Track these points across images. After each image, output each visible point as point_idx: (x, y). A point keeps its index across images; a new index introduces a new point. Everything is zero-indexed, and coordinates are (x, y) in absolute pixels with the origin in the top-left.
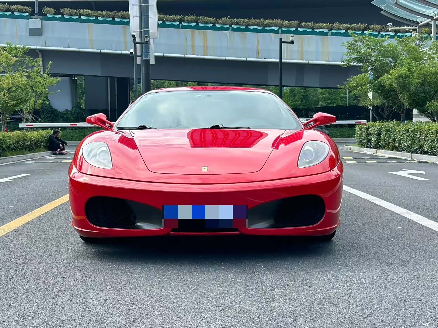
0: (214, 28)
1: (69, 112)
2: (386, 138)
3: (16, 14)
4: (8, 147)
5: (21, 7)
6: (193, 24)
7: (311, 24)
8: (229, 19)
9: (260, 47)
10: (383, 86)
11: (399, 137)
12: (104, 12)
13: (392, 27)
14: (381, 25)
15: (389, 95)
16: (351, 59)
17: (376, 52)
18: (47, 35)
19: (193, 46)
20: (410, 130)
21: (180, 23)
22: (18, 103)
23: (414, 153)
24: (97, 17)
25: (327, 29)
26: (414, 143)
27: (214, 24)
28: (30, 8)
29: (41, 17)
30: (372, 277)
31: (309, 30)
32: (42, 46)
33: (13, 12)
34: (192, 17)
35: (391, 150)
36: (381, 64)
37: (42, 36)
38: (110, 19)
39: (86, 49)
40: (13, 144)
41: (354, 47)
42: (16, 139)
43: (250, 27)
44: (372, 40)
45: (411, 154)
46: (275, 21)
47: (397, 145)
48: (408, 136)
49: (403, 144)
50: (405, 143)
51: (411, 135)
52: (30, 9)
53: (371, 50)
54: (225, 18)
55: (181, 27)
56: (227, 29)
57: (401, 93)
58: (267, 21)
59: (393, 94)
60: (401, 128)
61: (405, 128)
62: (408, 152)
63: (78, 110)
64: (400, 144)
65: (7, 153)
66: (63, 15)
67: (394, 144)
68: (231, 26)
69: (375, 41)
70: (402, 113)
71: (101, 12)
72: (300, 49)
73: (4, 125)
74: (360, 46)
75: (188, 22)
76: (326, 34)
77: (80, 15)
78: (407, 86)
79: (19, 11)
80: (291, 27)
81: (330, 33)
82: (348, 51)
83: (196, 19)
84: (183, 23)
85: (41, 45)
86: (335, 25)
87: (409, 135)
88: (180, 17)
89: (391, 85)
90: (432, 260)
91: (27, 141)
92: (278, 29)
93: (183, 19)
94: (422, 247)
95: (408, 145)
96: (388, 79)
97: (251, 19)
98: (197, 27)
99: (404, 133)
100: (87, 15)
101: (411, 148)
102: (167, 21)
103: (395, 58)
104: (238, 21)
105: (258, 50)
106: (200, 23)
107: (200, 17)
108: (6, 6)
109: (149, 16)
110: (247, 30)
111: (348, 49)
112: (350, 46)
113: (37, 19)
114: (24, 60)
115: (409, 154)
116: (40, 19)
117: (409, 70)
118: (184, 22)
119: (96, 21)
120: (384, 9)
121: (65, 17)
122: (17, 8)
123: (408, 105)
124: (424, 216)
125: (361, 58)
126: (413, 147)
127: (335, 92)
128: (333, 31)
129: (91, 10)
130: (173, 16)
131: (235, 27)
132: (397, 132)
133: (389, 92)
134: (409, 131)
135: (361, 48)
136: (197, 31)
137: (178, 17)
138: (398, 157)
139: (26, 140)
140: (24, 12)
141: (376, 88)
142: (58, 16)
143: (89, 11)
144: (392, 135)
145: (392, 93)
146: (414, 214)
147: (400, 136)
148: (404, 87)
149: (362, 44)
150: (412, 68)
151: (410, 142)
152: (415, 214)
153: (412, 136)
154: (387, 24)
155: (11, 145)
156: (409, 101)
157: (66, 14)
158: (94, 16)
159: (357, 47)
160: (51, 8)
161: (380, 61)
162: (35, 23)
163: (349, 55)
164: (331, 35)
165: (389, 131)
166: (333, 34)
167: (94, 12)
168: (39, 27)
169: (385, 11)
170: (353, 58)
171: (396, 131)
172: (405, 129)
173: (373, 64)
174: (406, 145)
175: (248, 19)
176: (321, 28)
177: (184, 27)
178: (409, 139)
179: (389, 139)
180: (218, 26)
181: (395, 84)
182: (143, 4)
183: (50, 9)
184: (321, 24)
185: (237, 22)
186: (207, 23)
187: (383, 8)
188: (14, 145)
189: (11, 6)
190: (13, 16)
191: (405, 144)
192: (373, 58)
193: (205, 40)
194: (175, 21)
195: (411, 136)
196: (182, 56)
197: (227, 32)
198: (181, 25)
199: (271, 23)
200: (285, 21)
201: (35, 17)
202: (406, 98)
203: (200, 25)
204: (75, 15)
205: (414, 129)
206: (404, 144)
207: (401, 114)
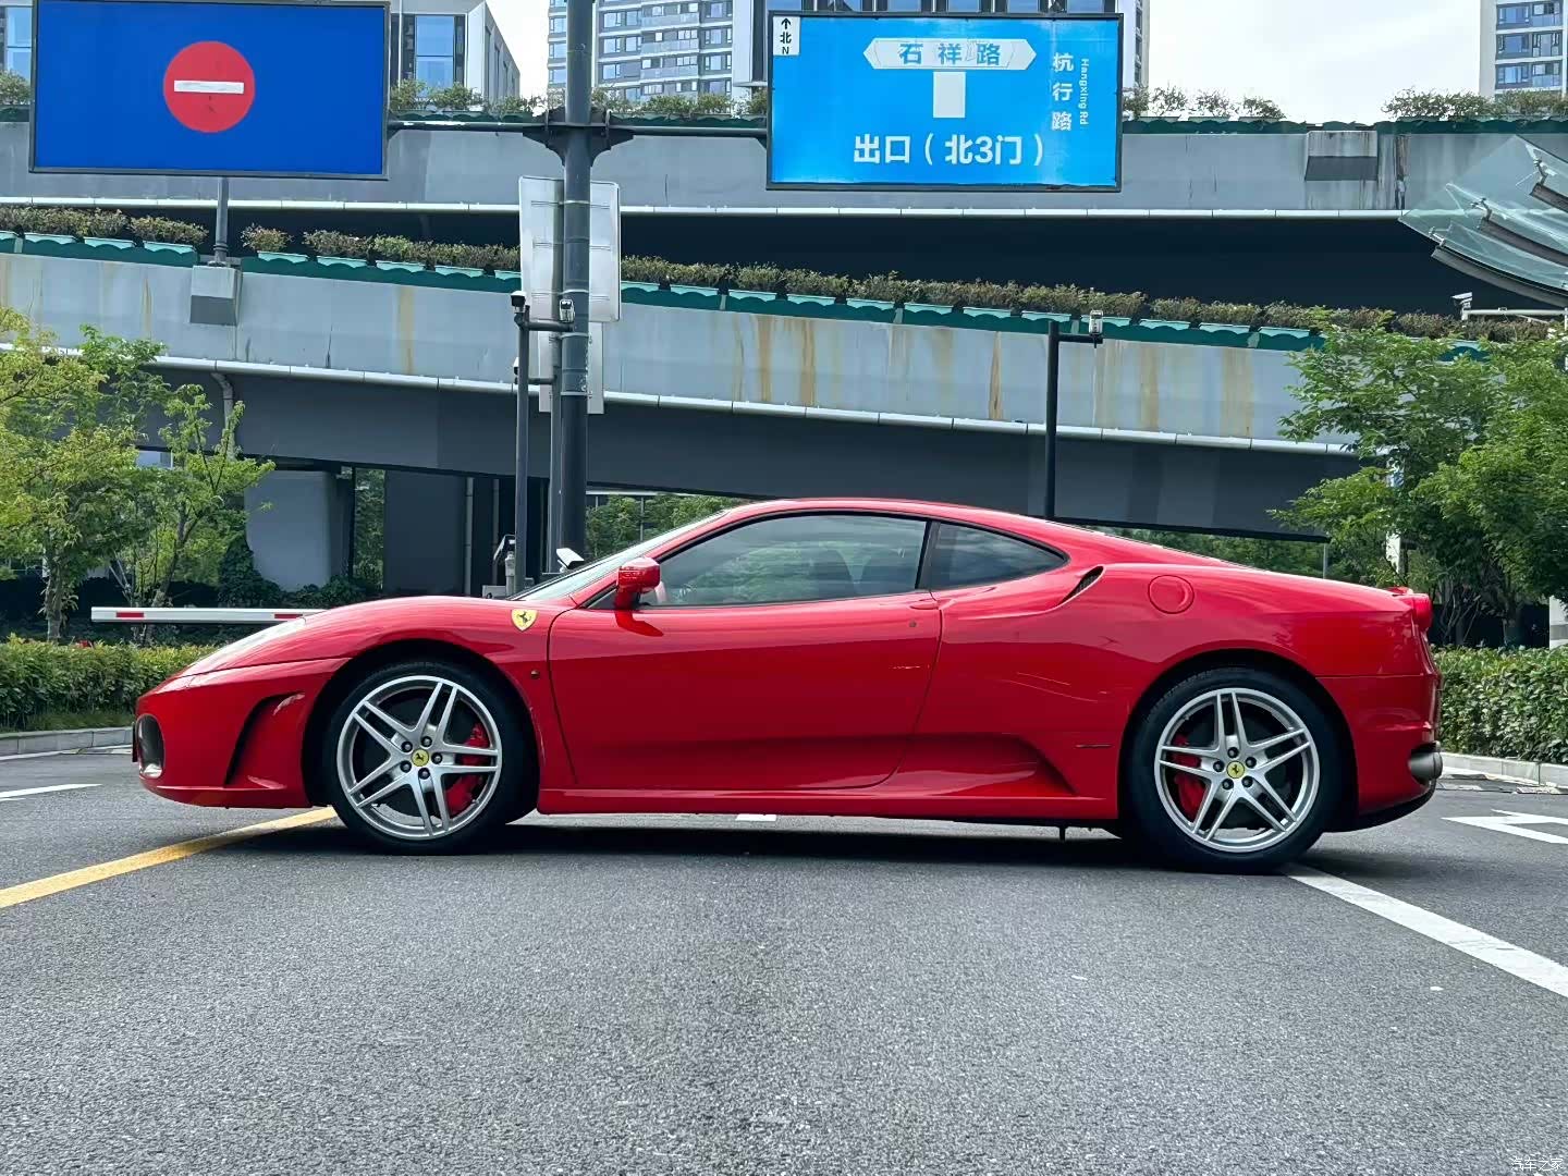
0: (840, 311)
1: (319, 595)
2: (1447, 707)
3: (149, 246)
4: (58, 698)
5: (169, 224)
6: (769, 297)
7: (1189, 305)
8: (894, 279)
9: (1002, 380)
10: (1434, 513)
11: (1495, 703)
12: (458, 249)
13: (1472, 308)
14: (1443, 315)
15: (1457, 547)
16: (1319, 412)
17: (1410, 391)
18: (255, 320)
19: (764, 372)
20: (1534, 676)
21: (723, 290)
22: (108, 543)
23: (1549, 761)
24: (429, 265)
25: (1244, 323)
26: (1547, 724)
27: (841, 298)
28: (199, 229)
29: (237, 260)
30: (1259, 1163)
31: (1181, 326)
32: (235, 360)
33: (138, 240)
34: (763, 271)
35: (1465, 752)
36: (1428, 432)
37: (236, 325)
38: (478, 273)
39: (387, 374)
40: (79, 685)
41: (1330, 370)
42: (91, 669)
43: (967, 311)
44: (1395, 345)
45: (1539, 763)
46: (1060, 291)
47: (1487, 729)
48: (1528, 699)
49: (1508, 729)
50: (1516, 724)
51: (1537, 692)
52: (197, 232)
53: (1391, 383)
54: (882, 277)
55: (723, 305)
56: (887, 317)
57: (1500, 538)
58: (1030, 291)
59: (1472, 544)
60: (1501, 667)
61: (1514, 666)
62: (1527, 758)
63: (351, 590)
64: (1498, 728)
65: (49, 715)
66: (312, 253)
67: (1475, 727)
68: (899, 304)
69: (1407, 349)
70: (1508, 616)
71: (447, 249)
72: (1147, 391)
73: (55, 618)
74: (1354, 367)
75: (750, 287)
76: (1241, 342)
77: (373, 256)
78: (1520, 511)
79: (160, 239)
80: (1115, 315)
81: (1254, 339)
82: (1308, 384)
83: (777, 277)
84: (733, 293)
85: (232, 356)
86: (1272, 310)
87: (1532, 692)
88: (723, 269)
89: (1464, 506)
90: (1545, 1107)
91: (132, 679)
92: (1068, 319)
93: (731, 277)
94: (1513, 1061)
95: (1528, 733)
96: (1452, 484)
97: (973, 282)
98: (782, 307)
99: (1512, 688)
100: (397, 258)
101: (1539, 742)
102: (676, 282)
103: (1480, 414)
104: (928, 289)
105: (994, 390)
106: (791, 292)
107: (792, 270)
108: (118, 219)
109: (588, 241)
110: (957, 319)
111: (1308, 376)
112: (1313, 367)
113: (223, 266)
114: (140, 389)
115: (1532, 765)
116: (232, 266)
117: (1530, 454)
118: (736, 287)
119: (427, 279)
120: (1445, 241)
121: (319, 261)
122: (155, 227)
123: (1525, 582)
124: (1549, 955)
125: (1357, 410)
126: (1545, 739)
127: (1280, 559)
128: (1265, 331)
129: (411, 241)
130: (697, 266)
131: (913, 307)
132: (1487, 682)
133: (1457, 536)
134: (1529, 678)
135: (1355, 375)
136: (779, 321)
137: (716, 271)
138: (1489, 776)
139: (131, 677)
140: (180, 242)
141: (1410, 521)
142: (296, 259)
143: (405, 244)
144: (1469, 696)
145: (1469, 541)
146: (1507, 945)
147: (1497, 698)
148: (1510, 515)
149: (1361, 361)
150: (1539, 448)
151: (1533, 720)
152: (1512, 946)
153: (1543, 696)
154: (1456, 297)
155: (68, 688)
156: (1531, 569)
157: (325, 250)
158: (420, 259)
159: (1342, 370)
160: (271, 229)
161: (1425, 423)
162: (216, 279)
163: (1312, 397)
164: (1260, 346)
165: (1460, 682)
166: (1266, 343)
167: (420, 246)
168: (226, 292)
169: (1445, 249)
170: (1327, 411)
171: (1484, 678)
172: (1514, 671)
173: (1397, 432)
174: (1520, 731)
175: (963, 284)
176: (1223, 320)
177: (733, 305)
178: (1528, 707)
179: (1457, 711)
180: (855, 303)
181: (1479, 501)
182: (570, 202)
183: (266, 232)
184: (1222, 306)
185: (921, 290)
186: (816, 291)
187: (1441, 240)
188: (80, 689)
189: (133, 220)
190: (138, 255)
191: (1517, 728)
192: (1402, 412)
193: (807, 354)
194: (703, 282)
195: (1538, 697)
196: (726, 404)
197: (884, 324)
198: (724, 297)
199: (1044, 298)
200: (1095, 291)
201: (216, 259)
202: (1518, 556)
203: (792, 298)
204: (354, 256)
205: (1549, 671)
206: (1512, 727)
207: (1505, 622)
